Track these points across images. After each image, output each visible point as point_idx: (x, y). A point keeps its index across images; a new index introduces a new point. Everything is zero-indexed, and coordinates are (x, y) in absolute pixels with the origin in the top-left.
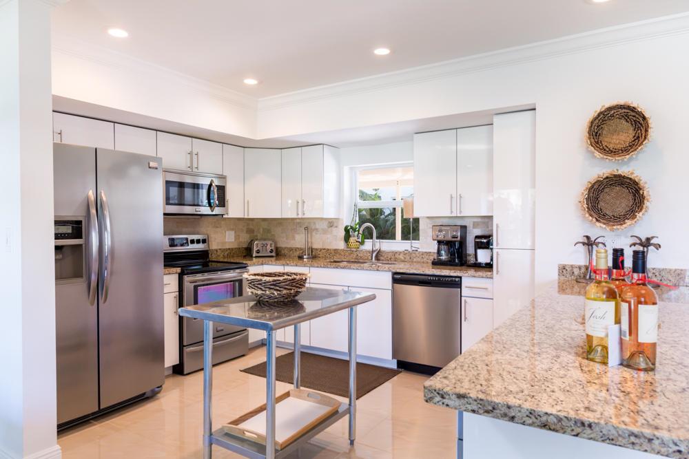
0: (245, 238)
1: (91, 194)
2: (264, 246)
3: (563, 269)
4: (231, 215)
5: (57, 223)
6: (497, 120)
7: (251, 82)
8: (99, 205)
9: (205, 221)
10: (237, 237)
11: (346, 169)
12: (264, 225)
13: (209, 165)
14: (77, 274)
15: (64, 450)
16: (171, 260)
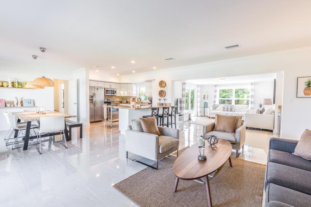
0: (121, 100)
1: (94, 92)
2: (124, 101)
3: (158, 103)
4: (117, 96)
5: (90, 96)
6: (153, 81)
7: (118, 74)
8: (95, 94)
9: (113, 97)
10: (120, 100)
11: (138, 88)
12: (125, 98)
13: (113, 87)
14: (92, 103)
15: (91, 125)
16: (105, 103)
